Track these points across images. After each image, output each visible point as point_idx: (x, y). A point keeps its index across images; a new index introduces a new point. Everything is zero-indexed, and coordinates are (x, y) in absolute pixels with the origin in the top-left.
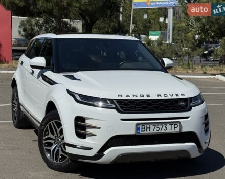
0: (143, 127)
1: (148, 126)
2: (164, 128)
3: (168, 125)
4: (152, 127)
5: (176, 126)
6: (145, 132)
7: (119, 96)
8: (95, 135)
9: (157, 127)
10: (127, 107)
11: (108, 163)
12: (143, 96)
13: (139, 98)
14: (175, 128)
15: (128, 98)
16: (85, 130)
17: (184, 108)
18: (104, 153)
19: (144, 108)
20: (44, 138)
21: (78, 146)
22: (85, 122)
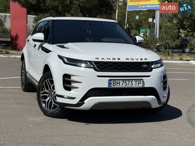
0: (114, 82)
1: (118, 82)
2: (130, 83)
3: (134, 81)
4: (121, 82)
5: (140, 82)
6: (116, 86)
7: (96, 58)
8: (78, 88)
9: (125, 83)
10: (102, 67)
11: (88, 109)
12: (115, 59)
13: (111, 60)
14: (139, 83)
15: (103, 60)
16: (70, 84)
17: (147, 69)
18: (84, 102)
19: (115, 68)
20: (41, 93)
21: (65, 97)
22: (70, 78)
